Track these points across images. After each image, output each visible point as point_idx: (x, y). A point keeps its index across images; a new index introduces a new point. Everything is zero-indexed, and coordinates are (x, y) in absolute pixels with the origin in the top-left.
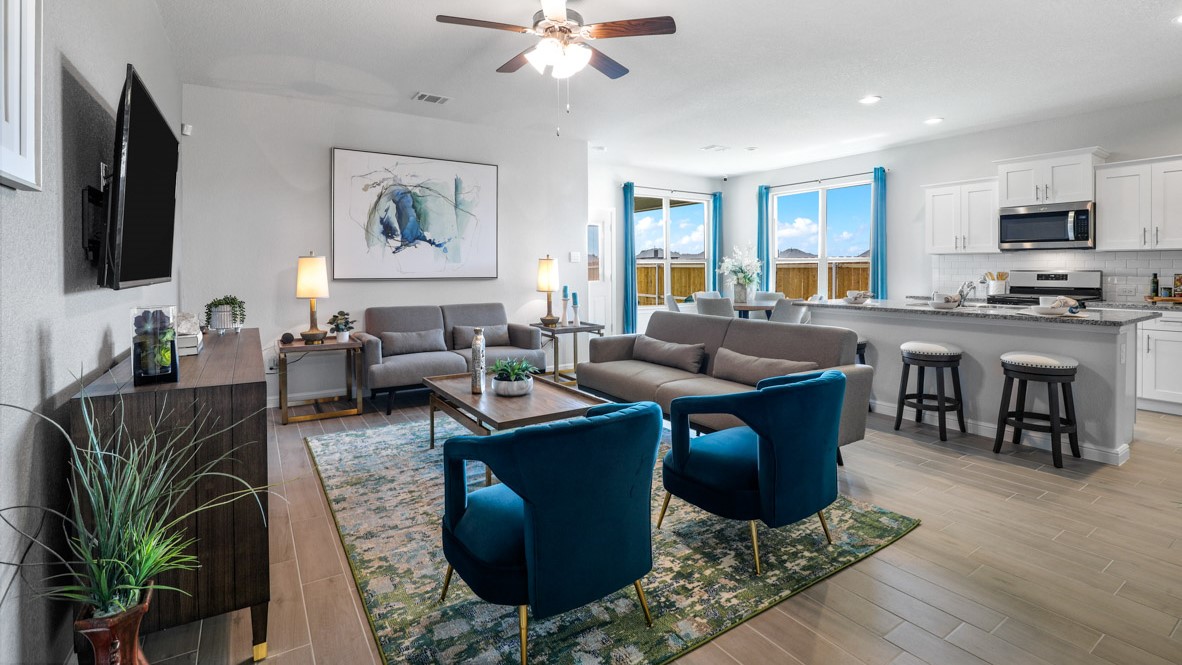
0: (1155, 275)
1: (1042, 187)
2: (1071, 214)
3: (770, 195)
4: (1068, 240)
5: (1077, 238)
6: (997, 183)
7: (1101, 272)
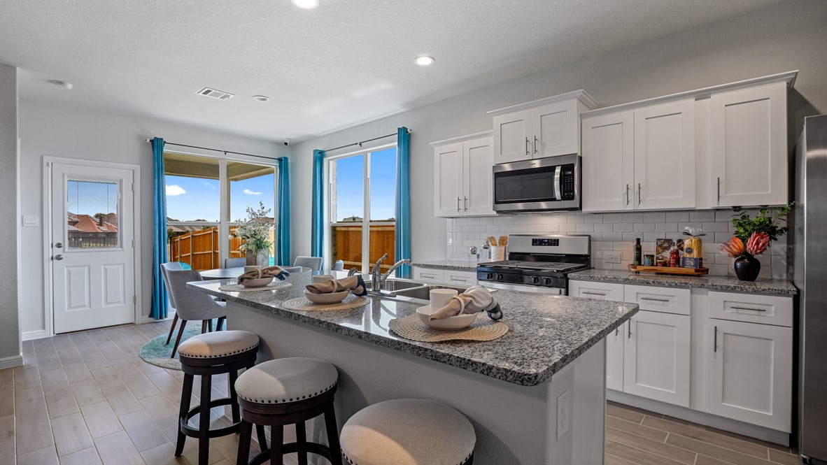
0: (638, 240)
1: (531, 139)
2: (558, 170)
3: (325, 160)
4: (555, 200)
5: (564, 198)
6: (492, 138)
7: (590, 236)
